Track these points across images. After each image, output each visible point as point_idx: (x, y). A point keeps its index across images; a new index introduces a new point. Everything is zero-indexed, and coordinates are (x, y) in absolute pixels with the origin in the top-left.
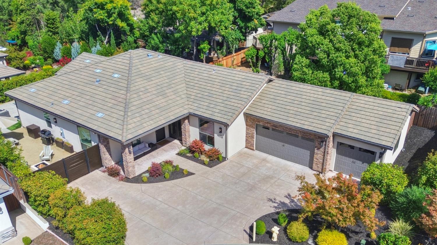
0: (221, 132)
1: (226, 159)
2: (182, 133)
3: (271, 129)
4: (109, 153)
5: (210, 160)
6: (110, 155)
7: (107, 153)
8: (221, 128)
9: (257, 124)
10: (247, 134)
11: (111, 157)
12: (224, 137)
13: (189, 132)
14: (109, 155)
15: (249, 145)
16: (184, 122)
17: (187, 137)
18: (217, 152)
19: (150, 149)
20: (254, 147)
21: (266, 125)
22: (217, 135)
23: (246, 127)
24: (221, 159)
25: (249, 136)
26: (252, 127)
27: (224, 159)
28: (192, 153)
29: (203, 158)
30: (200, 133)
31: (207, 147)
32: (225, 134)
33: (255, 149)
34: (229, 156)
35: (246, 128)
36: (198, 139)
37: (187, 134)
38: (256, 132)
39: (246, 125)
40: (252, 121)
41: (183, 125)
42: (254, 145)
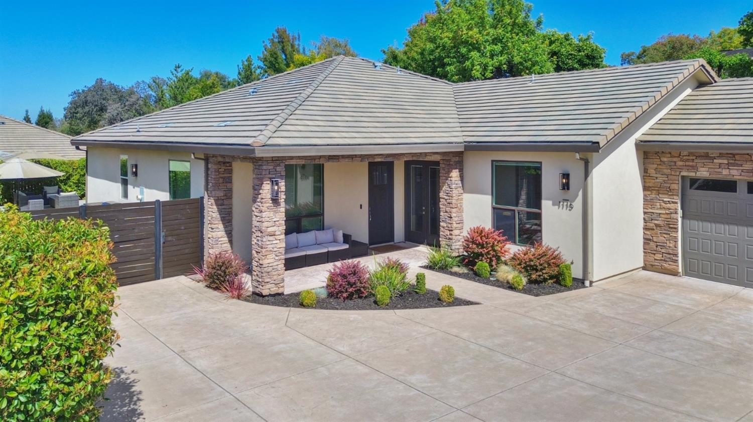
0: (566, 187)
1: (587, 283)
2: (442, 214)
3: (742, 188)
4: (225, 227)
5: (531, 282)
6: (229, 234)
7: (221, 226)
8: (566, 176)
9: (683, 177)
10: (649, 217)
11: (231, 242)
12: (578, 203)
13: (460, 210)
14: (223, 233)
15: (659, 256)
16: (447, 177)
17: (455, 225)
18: (553, 260)
19: (346, 246)
20: (676, 261)
21: (725, 172)
22: (550, 202)
23: (645, 196)
24: (569, 282)
25: (657, 225)
26: (669, 191)
27: (580, 283)
28: (466, 265)
29: (506, 272)
30: (494, 208)
31: (513, 249)
32: (580, 193)
33: (680, 270)
34: (598, 271)
35: (645, 200)
36: (487, 224)
37: (453, 215)
38: (682, 208)
39: (645, 188)
40: (668, 171)
41: (445, 188)
42: (676, 255)
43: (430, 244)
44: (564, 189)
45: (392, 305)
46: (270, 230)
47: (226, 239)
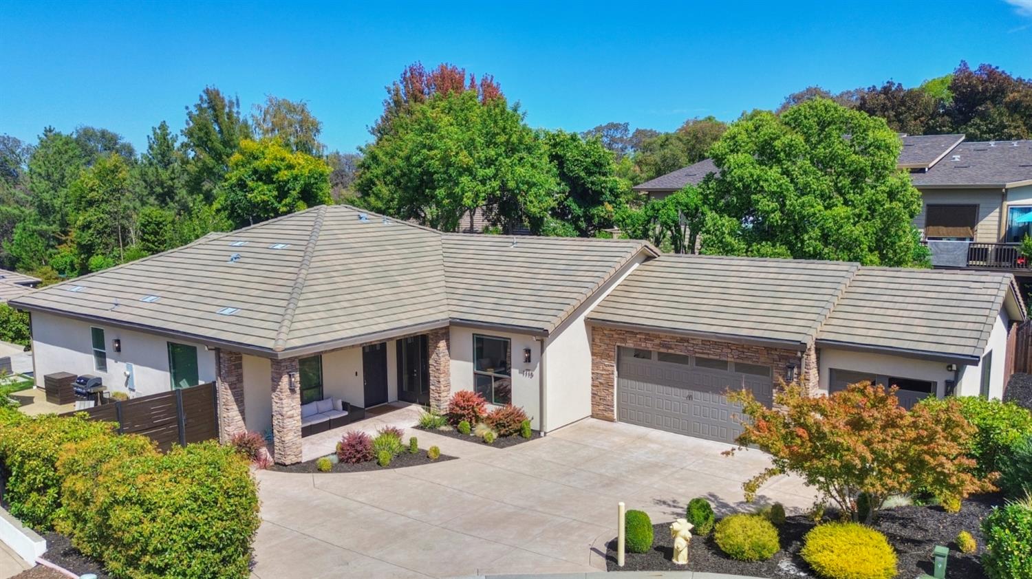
0: (528, 360)
1: (542, 434)
2: (431, 378)
3: (655, 357)
4: (239, 407)
5: (500, 436)
6: (242, 412)
7: (235, 407)
8: (528, 351)
9: (618, 346)
10: (595, 376)
11: (244, 419)
12: (536, 372)
13: (447, 374)
14: (238, 412)
15: (601, 407)
16: (436, 347)
17: (443, 388)
18: (518, 416)
19: (346, 413)
20: (613, 411)
21: (643, 345)
22: (517, 371)
23: (593, 360)
24: (528, 434)
25: (601, 383)
26: (609, 357)
27: (536, 434)
28: (452, 424)
29: (482, 429)
30: (475, 374)
31: (490, 408)
32: (538, 365)
33: (615, 417)
34: (549, 425)
35: (593, 363)
36: (469, 387)
37: (441, 380)
38: (618, 370)
39: (593, 354)
40: (608, 342)
41: (434, 356)
42: (613, 406)
43: (421, 403)
44: (526, 361)
45: (393, 465)
46: (289, 413)
47: (240, 417)
